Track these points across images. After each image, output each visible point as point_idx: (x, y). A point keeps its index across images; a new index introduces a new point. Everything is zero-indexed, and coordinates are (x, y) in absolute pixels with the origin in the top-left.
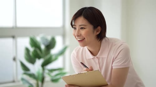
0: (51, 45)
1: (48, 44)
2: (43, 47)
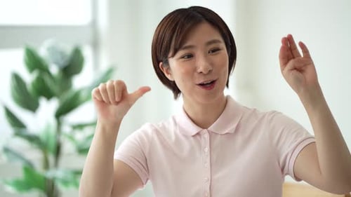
0: (72, 67)
1: (66, 64)
2: (54, 70)
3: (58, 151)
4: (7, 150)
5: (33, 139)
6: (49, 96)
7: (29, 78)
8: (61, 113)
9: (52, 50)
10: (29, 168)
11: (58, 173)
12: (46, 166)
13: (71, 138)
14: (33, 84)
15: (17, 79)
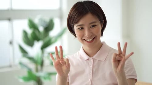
0: (49, 27)
2: (41, 29)
3: (42, 64)
4: (21, 64)
5: (31, 59)
6: (38, 40)
7: (30, 31)
8: (44, 47)
9: (41, 20)
10: (30, 71)
11: (41, 74)
12: (37, 70)
15: (25, 33)
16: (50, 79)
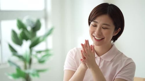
1: (34, 27)
2: (29, 29)
3: (30, 62)
4: (9, 62)
5: (20, 57)
6: (27, 39)
7: (19, 32)
8: (32, 46)
9: (28, 20)
10: (18, 69)
11: (30, 71)
12: (26, 68)
13: (36, 56)
14: (21, 35)
15: (14, 33)
16: (38, 76)
